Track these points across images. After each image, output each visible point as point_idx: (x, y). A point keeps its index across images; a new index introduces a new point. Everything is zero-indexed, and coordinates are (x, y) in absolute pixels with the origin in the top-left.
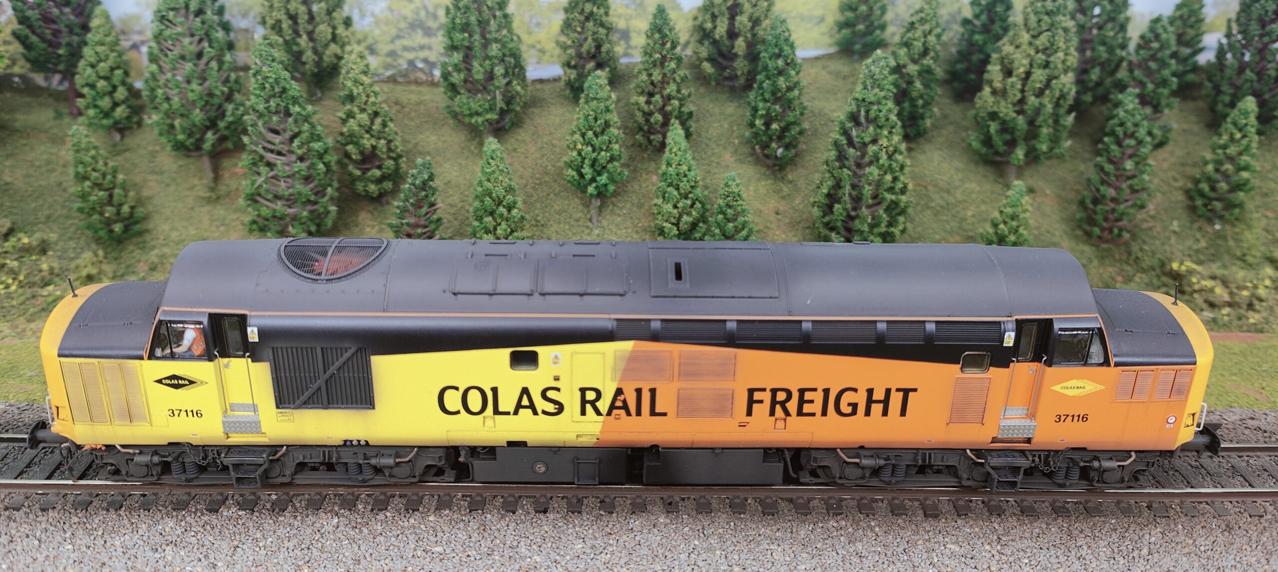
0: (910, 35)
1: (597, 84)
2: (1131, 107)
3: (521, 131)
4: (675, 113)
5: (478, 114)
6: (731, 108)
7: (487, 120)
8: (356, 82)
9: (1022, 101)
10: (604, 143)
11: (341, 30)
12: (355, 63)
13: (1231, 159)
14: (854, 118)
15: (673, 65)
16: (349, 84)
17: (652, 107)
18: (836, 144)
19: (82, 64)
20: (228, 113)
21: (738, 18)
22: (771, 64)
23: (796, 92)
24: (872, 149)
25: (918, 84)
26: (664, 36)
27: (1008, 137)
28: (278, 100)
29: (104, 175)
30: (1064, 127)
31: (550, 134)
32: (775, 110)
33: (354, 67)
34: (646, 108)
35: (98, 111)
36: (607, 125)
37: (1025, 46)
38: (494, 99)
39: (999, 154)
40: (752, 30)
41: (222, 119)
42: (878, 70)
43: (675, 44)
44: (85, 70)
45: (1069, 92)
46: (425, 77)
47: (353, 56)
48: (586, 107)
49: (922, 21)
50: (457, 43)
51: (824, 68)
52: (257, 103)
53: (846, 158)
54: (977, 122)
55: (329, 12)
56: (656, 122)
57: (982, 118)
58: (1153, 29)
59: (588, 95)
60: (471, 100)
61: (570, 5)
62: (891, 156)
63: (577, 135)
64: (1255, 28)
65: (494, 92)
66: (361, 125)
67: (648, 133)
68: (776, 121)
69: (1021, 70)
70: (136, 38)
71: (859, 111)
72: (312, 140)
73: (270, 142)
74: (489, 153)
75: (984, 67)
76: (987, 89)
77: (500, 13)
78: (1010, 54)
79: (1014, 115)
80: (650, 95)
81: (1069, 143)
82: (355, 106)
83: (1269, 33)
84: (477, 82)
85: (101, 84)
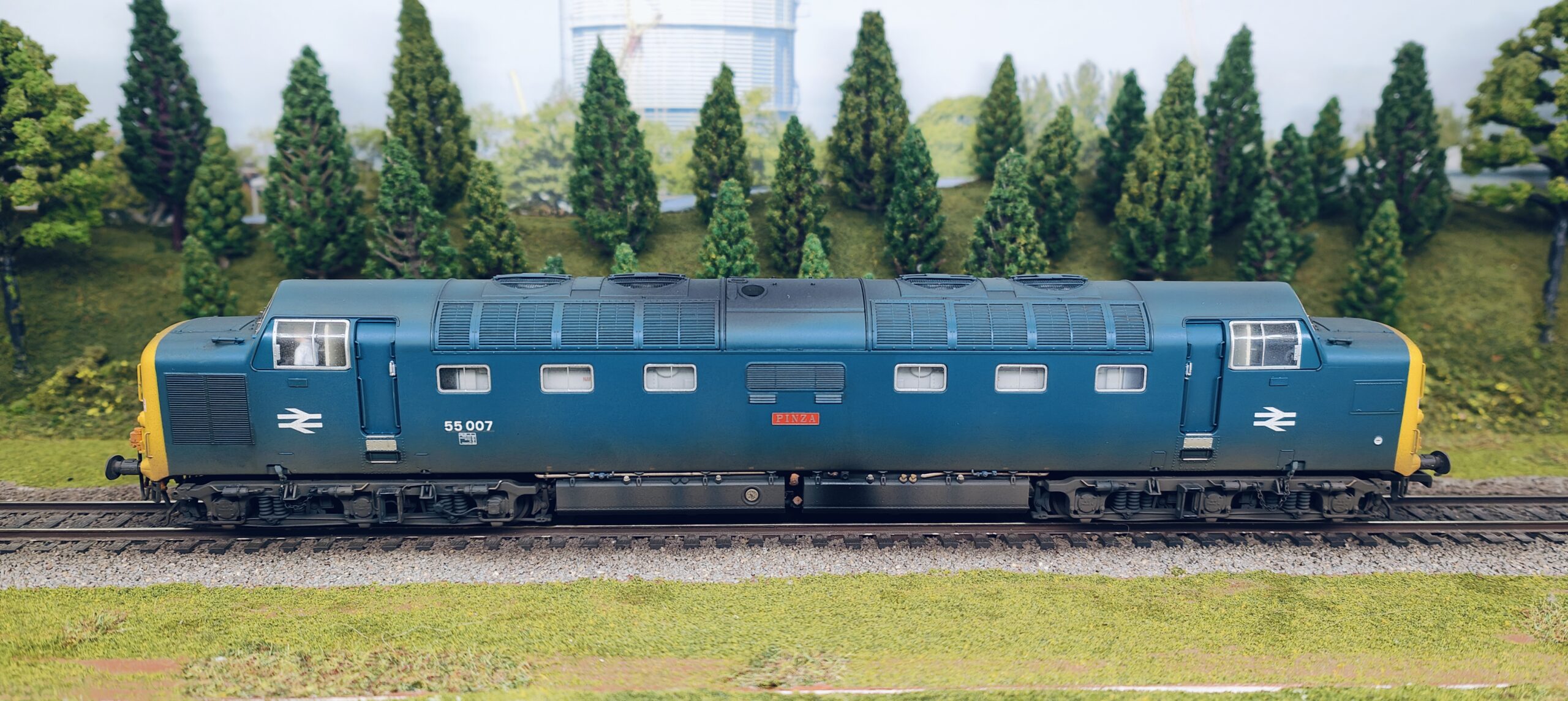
0: (1046, 147)
1: (731, 191)
2: (1266, 209)
3: (650, 256)
4: (812, 225)
5: (607, 228)
6: (868, 232)
7: (617, 236)
8: (484, 193)
9: (1160, 203)
10: (738, 251)
11: (467, 148)
12: (483, 174)
13: (1374, 265)
14: (990, 216)
15: (807, 176)
16: (476, 195)
17: (787, 221)
18: (974, 246)
19: (196, 182)
20: (351, 225)
21: (873, 133)
22: (907, 174)
23: (934, 202)
24: (1009, 247)
25: (1057, 195)
26: (798, 148)
27: (1149, 243)
28: (407, 199)
29: (216, 289)
30: (1203, 230)
32: (913, 220)
33: (481, 178)
34: (781, 222)
35: (208, 232)
36: (742, 234)
37: (1157, 150)
38: (626, 213)
39: (1143, 265)
40: (888, 146)
41: (343, 231)
42: (1011, 168)
43: (810, 156)
44: (197, 189)
45: (1204, 194)
46: (549, 211)
47: (481, 168)
48: (720, 215)
49: (1058, 133)
50: (587, 156)
51: (964, 194)
52: (385, 202)
53: (985, 259)
54: (1118, 233)
55: (456, 130)
56: (792, 237)
57: (1123, 226)
58: (1285, 137)
59: (721, 203)
60: (603, 213)
61: (702, 121)
62: (1029, 256)
63: (711, 245)
64: (1390, 136)
65: (625, 207)
66: (487, 236)
67: (783, 251)
68: (915, 232)
69: (1156, 173)
70: (247, 171)
71: (995, 210)
72: (440, 244)
73: (396, 245)
74: (621, 257)
75: (1122, 179)
76: (1125, 197)
77: (632, 127)
78: (1143, 158)
79: (1152, 218)
80: (784, 210)
81: (1209, 248)
82: (482, 218)
83: (1406, 140)
84: (608, 195)
85: (215, 203)
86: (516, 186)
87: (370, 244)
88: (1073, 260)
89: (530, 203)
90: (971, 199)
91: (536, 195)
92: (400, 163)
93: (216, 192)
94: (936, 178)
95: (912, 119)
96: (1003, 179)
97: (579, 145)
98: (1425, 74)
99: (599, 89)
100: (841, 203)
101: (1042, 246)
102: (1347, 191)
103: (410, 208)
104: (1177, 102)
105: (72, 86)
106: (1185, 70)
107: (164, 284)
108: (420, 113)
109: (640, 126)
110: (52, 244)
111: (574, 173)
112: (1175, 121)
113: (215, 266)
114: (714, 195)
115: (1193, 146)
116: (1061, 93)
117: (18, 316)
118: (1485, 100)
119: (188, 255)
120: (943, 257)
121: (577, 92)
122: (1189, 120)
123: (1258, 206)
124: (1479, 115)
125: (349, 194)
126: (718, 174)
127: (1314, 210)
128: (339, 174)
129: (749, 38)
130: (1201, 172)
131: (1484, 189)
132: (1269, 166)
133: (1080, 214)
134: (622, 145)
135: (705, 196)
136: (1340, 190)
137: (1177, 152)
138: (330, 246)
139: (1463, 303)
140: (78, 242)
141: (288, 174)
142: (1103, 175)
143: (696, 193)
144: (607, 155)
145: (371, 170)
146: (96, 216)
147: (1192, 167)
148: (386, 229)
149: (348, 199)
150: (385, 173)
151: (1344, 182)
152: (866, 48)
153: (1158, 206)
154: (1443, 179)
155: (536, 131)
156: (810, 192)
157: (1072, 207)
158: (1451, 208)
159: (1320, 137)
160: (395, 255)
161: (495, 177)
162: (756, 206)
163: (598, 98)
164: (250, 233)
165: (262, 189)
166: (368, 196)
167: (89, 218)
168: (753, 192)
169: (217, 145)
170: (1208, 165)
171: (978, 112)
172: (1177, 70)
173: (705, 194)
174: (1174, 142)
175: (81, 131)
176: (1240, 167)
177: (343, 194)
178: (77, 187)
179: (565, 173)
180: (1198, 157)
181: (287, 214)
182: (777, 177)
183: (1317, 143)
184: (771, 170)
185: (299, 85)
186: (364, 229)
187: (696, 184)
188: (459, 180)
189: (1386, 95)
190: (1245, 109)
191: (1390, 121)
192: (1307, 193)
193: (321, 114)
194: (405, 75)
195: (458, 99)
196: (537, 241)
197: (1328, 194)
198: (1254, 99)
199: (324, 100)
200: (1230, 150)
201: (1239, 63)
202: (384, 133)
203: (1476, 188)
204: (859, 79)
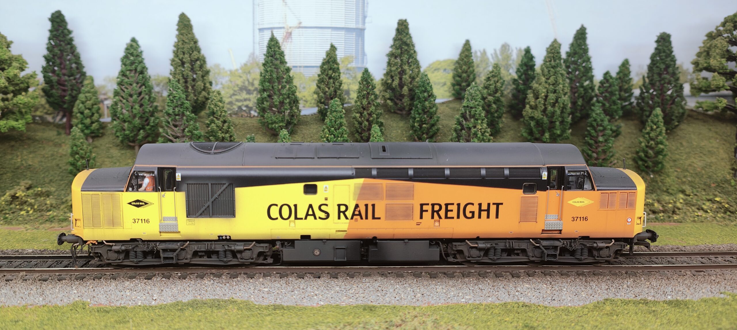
0: (488, 83)
1: (336, 104)
2: (598, 112)
3: (296, 136)
4: (375, 121)
5: (275, 122)
6: (401, 124)
7: (280, 126)
8: (216, 105)
9: (546, 109)
10: (340, 133)
11: (208, 85)
12: (216, 97)
13: (652, 139)
14: (463, 116)
15: (373, 97)
16: (212, 106)
17: (363, 119)
18: (456, 130)
19: (78, 102)
20: (152, 121)
21: (404, 76)
22: (421, 96)
23: (434, 109)
24: (473, 130)
25: (494, 106)
26: (368, 83)
27: (540, 129)
28: (179, 108)
29: (86, 153)
30: (567, 122)
31: (311, 137)
32: (424, 118)
34: (360, 119)
35: (83, 125)
36: (341, 125)
37: (543, 84)
38: (284, 115)
39: (537, 139)
40: (411, 83)
41: (148, 125)
42: (473, 92)
43: (374, 88)
44: (78, 105)
45: (567, 105)
46: (246, 115)
47: (215, 93)
48: (331, 116)
49: (493, 76)
50: (266, 88)
51: (449, 106)
52: (169, 110)
53: (461, 136)
54: (525, 124)
55: (203, 76)
56: (365, 127)
57: (527, 120)
58: (605, 78)
59: (331, 110)
60: (273, 116)
61: (321, 72)
62: (483, 134)
63: (326, 130)
64: (656, 77)
65: (284, 112)
66: (217, 126)
67: (360, 133)
68: (425, 124)
69: (543, 94)
70: (102, 97)
71: (466, 112)
72: (194, 130)
73: (173, 131)
74: (282, 136)
75: (526, 98)
76: (528, 106)
77: (287, 74)
78: (536, 88)
79: (542, 117)
80: (361, 114)
81: (570, 131)
82: (214, 117)
83: (664, 79)
84: (275, 106)
85: (87, 112)
86: (230, 103)
87: (161, 130)
88: (502, 137)
89: (237, 111)
90: (452, 108)
91: (240, 108)
92: (177, 91)
93: (87, 107)
94: (435, 97)
95: (423, 70)
96: (470, 97)
97: (262, 82)
98: (672, 48)
99: (272, 56)
100: (388, 110)
101: (489, 130)
102: (635, 104)
103: (180, 113)
104: (552, 61)
105: (19, 56)
106: (556, 45)
107: (60, 151)
108: (186, 68)
109: (291, 74)
110: (7, 131)
111: (259, 96)
112: (552, 69)
113: (86, 141)
114: (327, 107)
115: (561, 81)
116: (493, 58)
118: (702, 60)
119: (73, 136)
120: (438, 136)
121: (261, 57)
122: (559, 69)
123: (593, 110)
124: (698, 67)
125: (151, 107)
126: (328, 97)
127: (621, 113)
128: (147, 97)
129: (343, 33)
130: (565, 94)
131: (702, 103)
132: (597, 91)
133: (504, 115)
134: (283, 82)
136: (631, 104)
137: (553, 84)
138: (141, 131)
139: (695, 158)
140: (20, 130)
141: (122, 97)
142: (514, 96)
143: (318, 106)
144: (276, 87)
145: (162, 96)
146: (29, 118)
147: (561, 92)
148: (169, 123)
149: (151, 109)
150: (169, 96)
151: (633, 100)
152: (399, 36)
153: (545, 111)
154: (682, 98)
155: (241, 77)
156: (374, 105)
157: (501, 112)
158: (687, 113)
159: (620, 78)
160: (173, 136)
161: (221, 98)
162: (348, 111)
163: (271, 60)
164: (103, 126)
165: (109, 105)
166: (159, 108)
167: (25, 119)
168: (346, 105)
169: (89, 84)
170: (569, 91)
171: (453, 67)
172: (552, 45)
173: (323, 106)
174: (552, 80)
175: (23, 77)
176: (583, 92)
177: (148, 106)
178: (20, 104)
179: (255, 97)
180: (564, 87)
181: (121, 116)
182: (358, 97)
183: (619, 81)
184: (354, 95)
185: (129, 55)
186: (158, 123)
187: (318, 102)
188: (204, 100)
189: (653, 58)
190: (584, 65)
191: (656, 70)
192: (617, 105)
193: (139, 69)
194: (179, 50)
195: (204, 62)
196: (241, 129)
197: (626, 106)
198: (588, 60)
199: (141, 62)
200: (578, 84)
201: (581, 43)
202: (169, 78)
203: (698, 103)
204: (397, 51)
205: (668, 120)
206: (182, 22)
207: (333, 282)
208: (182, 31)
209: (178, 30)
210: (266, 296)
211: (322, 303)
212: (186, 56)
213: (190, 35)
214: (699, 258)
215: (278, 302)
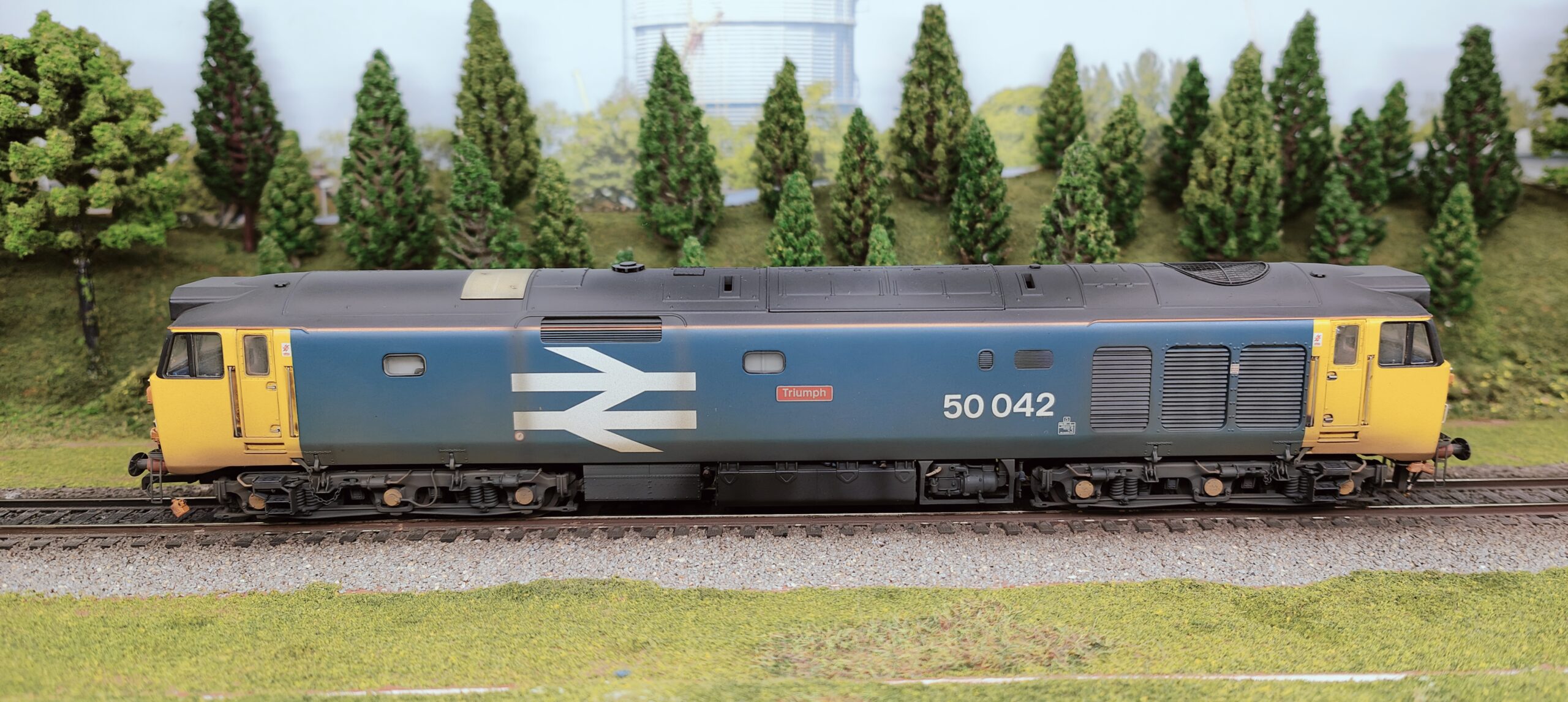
0: (1111, 135)
1: (796, 183)
2: (1339, 193)
3: (716, 249)
4: (878, 216)
5: (673, 223)
6: (932, 221)
7: (682, 230)
8: (552, 188)
9: (1230, 188)
10: (805, 243)
11: (533, 146)
12: (551, 171)
13: (1449, 248)
14: (1060, 205)
16: (544, 191)
17: (852, 212)
18: (1043, 235)
19: (269, 184)
20: (421, 223)
21: (937, 124)
22: (972, 164)
23: (1000, 191)
24: (1079, 234)
25: (1123, 183)
26: (863, 138)
27: (1218, 229)
28: (478, 197)
30: (1275, 215)
31: (746, 251)
32: (979, 209)
33: (549, 174)
34: (846, 214)
35: (281, 233)
36: (808, 226)
37: (1226, 136)
38: (690, 208)
39: (1211, 251)
40: (951, 136)
41: (414, 229)
42: (1080, 155)
43: (874, 148)
44: (270, 192)
45: (1274, 179)
46: (612, 207)
47: (548, 164)
48: (787, 208)
49: (1122, 121)
50: (652, 151)
51: (1026, 184)
52: (457, 200)
53: (1054, 247)
54: (1186, 219)
56: (857, 229)
57: (1191, 213)
58: (1355, 123)
59: (788, 195)
60: (667, 209)
61: (765, 116)
62: (1099, 243)
63: (778, 238)
64: (1460, 120)
65: (691, 201)
66: (555, 232)
67: (848, 243)
68: (980, 221)
69: (1225, 159)
70: (315, 173)
71: (1064, 197)
72: (509, 240)
73: (467, 242)
74: (689, 250)
75: (1188, 165)
76: (1193, 183)
77: (696, 123)
78: (1211, 144)
79: (1222, 204)
80: (849, 202)
81: (1280, 233)
82: (549, 213)
83: (1476, 123)
84: (673, 189)
85: (288, 204)
86: (580, 183)
87: (441, 241)
88: (1140, 247)
89: (593, 199)
90: (1033, 188)
91: (598, 192)
92: (473, 162)
93: (289, 194)
94: (1002, 168)
95: (974, 109)
96: (1072, 167)
97: (645, 140)
98: (1493, 57)
99: (664, 86)
100: (904, 193)
101: (1112, 233)
102: (1416, 175)
103: (481, 206)
104: (1245, 88)
105: (147, 91)
106: (1251, 56)
108: (489, 113)
109: (704, 121)
110: (129, 246)
111: (638, 168)
112: (1243, 106)
113: (288, 265)
114: (777, 189)
115: (1261, 130)
116: (1122, 81)
117: (94, 317)
118: (1554, 82)
119: (265, 255)
120: (1008, 248)
121: (642, 88)
122: (1256, 105)
123: (1328, 191)
124: (1548, 97)
125: (419, 193)
126: (781, 167)
127: (1385, 194)
128: (410, 173)
129: (809, 33)
130: (1270, 157)
131: (1555, 171)
132: (1337, 150)
133: (1145, 202)
134: (687, 139)
135: (769, 190)
136: (1408, 174)
137: (1246, 137)
138: (401, 244)
139: (1538, 286)
140: (155, 243)
141: (360, 174)
142: (1167, 162)
143: (760, 187)
144: (673, 150)
145: (437, 170)
146: (170, 219)
147: (1262, 152)
148: (457, 226)
149: (420, 198)
150: (457, 171)
151: (1412, 166)
152: (927, 41)
153: (1228, 192)
154: (1514, 161)
155: (599, 128)
156: (875, 184)
157: (1138, 194)
158: (1523, 191)
159: (1386, 121)
160: (468, 252)
162: (820, 197)
163: (663, 94)
164: (321, 233)
165: (335, 191)
166: (435, 196)
167: (165, 221)
168: (816, 185)
169: (289, 148)
170: (1277, 150)
171: (1039, 102)
172: (1243, 55)
173: (769, 187)
174: (1243, 128)
175: (156, 135)
176: (1308, 153)
177: (414, 193)
178: (154, 190)
179: (629, 170)
180: (1268, 142)
181: (360, 214)
182: (842, 169)
183: (1384, 127)
184: (833, 164)
185: (372, 88)
186: (434, 226)
187: (759, 178)
188: (526, 177)
189: (1455, 76)
190: (1311, 94)
191: (1460, 104)
192: (1378, 177)
193: (393, 116)
194: (474, 76)
195: (524, 98)
196: (602, 237)
197: (1398, 178)
198: (1320, 84)
199: (396, 102)
200: (1298, 135)
201: (1304, 49)
202: (452, 133)
203: (1547, 171)
204: (922, 71)
205: (1483, 208)
206: (477, 17)
207: (814, 544)
208: (479, 36)
209: (469, 33)
210: (683, 571)
211: (794, 585)
212: (488, 87)
213: (494, 45)
214: (1547, 491)
215: (707, 584)
